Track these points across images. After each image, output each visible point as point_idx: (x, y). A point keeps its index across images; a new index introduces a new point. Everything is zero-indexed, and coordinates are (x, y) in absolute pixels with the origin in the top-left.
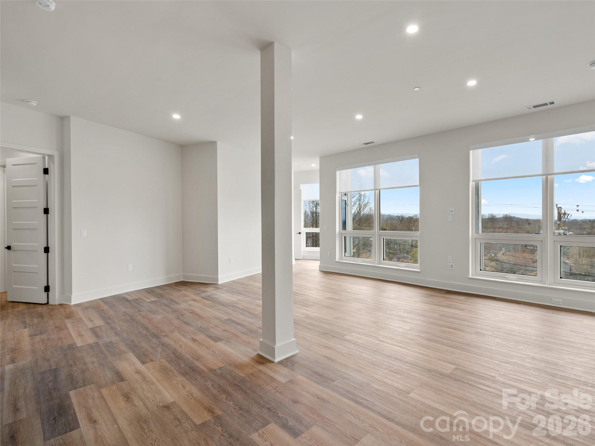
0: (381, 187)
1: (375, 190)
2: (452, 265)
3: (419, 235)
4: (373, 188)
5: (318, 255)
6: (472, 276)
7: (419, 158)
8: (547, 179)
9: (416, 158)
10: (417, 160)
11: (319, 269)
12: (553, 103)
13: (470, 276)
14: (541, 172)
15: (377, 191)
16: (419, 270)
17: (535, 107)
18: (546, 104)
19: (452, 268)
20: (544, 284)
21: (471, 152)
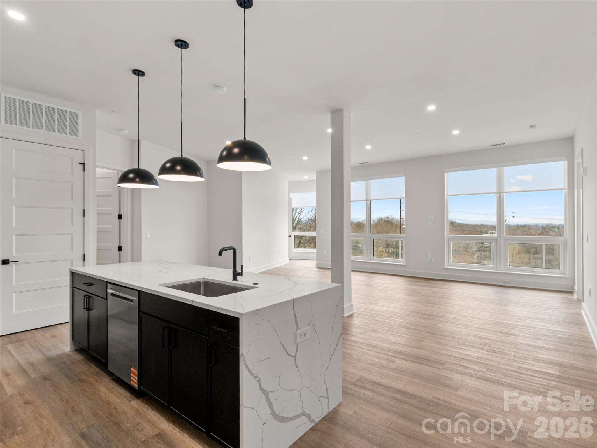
0: (372, 198)
1: (367, 200)
2: (431, 259)
3: (404, 236)
4: (365, 199)
5: (315, 256)
6: (446, 267)
7: (404, 176)
8: (500, 196)
9: (403, 176)
10: (403, 178)
11: (315, 266)
12: (504, 144)
13: (445, 267)
14: (495, 191)
15: (369, 202)
16: (405, 264)
17: (492, 146)
18: (500, 144)
19: (431, 261)
20: (498, 270)
21: (445, 174)
